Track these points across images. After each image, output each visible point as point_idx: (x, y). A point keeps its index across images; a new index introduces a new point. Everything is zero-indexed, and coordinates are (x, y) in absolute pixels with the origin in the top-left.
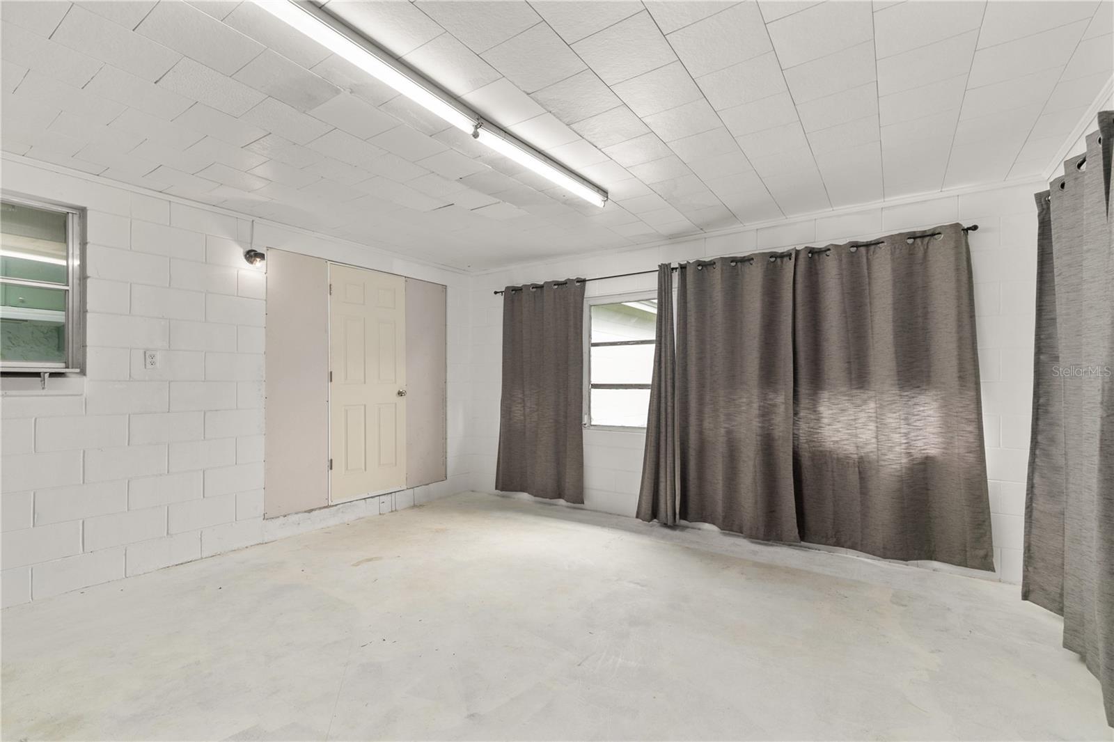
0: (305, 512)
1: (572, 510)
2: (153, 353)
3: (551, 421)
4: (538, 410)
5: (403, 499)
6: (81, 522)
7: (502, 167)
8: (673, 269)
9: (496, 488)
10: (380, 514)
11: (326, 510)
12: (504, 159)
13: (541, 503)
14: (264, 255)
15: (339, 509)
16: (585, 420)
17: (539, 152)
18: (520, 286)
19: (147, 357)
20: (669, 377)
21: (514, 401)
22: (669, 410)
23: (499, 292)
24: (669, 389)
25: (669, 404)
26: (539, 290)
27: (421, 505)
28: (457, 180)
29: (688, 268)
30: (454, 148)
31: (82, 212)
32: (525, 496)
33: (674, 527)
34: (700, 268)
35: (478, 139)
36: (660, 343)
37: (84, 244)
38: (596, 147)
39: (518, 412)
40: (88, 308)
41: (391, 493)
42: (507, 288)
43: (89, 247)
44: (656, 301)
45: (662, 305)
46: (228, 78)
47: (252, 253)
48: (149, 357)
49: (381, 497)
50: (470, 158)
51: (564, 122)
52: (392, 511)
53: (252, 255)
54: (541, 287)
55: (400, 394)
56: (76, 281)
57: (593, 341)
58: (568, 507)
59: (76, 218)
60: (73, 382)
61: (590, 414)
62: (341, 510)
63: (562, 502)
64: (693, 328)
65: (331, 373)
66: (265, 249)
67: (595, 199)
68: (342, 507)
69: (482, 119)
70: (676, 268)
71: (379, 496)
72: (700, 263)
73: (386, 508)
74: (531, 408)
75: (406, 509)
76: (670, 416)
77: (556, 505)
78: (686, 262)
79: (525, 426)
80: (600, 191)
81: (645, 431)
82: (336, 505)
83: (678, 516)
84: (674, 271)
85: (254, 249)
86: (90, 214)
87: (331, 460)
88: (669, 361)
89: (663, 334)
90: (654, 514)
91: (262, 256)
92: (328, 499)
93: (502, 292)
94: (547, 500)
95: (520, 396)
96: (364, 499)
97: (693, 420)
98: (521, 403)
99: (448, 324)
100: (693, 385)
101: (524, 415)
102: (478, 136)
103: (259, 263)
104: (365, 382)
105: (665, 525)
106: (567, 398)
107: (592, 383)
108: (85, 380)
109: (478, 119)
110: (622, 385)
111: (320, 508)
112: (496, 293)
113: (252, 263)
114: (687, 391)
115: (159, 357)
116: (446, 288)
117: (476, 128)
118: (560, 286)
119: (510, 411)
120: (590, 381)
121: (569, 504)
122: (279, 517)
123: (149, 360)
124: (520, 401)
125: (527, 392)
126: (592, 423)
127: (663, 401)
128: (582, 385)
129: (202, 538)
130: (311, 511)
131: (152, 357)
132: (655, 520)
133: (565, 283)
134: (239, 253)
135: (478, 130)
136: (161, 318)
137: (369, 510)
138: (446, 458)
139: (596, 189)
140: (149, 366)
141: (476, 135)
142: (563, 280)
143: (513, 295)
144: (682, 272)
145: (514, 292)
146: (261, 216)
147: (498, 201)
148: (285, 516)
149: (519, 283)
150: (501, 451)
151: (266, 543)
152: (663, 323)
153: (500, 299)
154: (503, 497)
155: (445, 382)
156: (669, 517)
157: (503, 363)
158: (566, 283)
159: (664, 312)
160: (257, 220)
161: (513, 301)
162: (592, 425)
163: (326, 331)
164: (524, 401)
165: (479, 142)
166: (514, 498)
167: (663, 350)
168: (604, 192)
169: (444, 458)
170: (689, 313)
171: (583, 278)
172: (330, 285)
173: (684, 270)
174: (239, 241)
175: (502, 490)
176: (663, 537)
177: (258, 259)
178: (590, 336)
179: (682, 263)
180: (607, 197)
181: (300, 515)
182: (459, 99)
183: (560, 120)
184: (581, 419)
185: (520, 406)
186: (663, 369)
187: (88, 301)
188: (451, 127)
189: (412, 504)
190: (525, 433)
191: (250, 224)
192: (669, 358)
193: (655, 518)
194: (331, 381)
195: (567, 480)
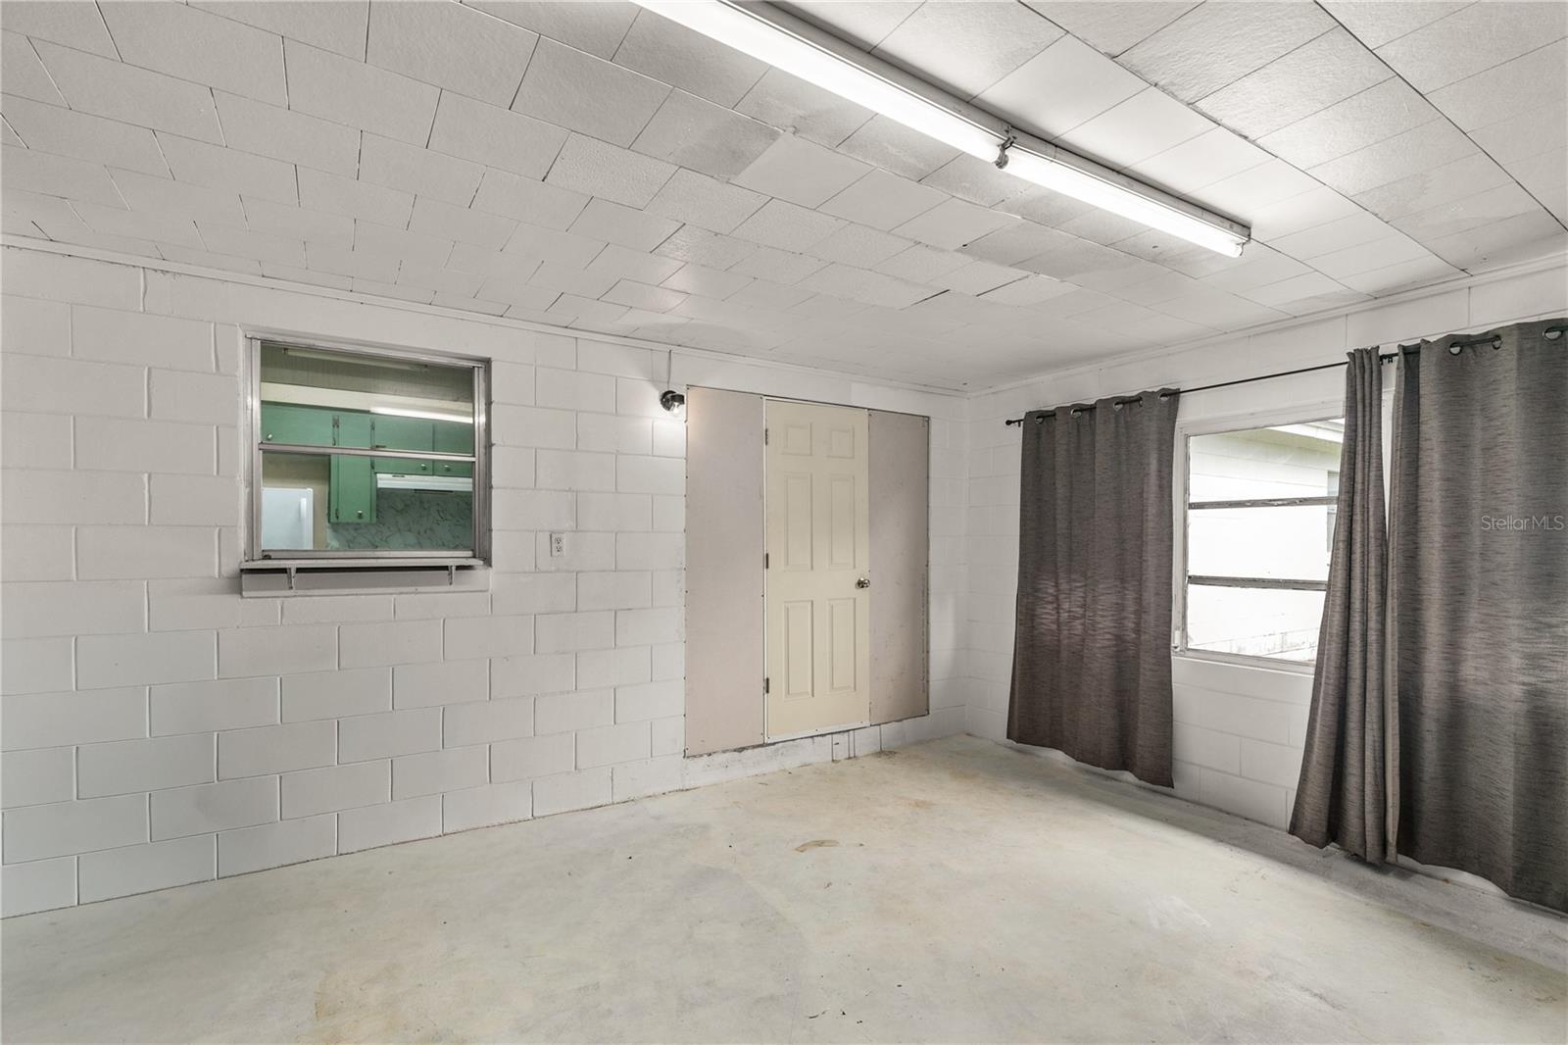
0: (735, 751)
1: (1151, 796)
2: (559, 536)
3: (1108, 636)
4: (1084, 616)
5: (866, 741)
6: (488, 746)
7: (1044, 212)
8: (1383, 357)
9: (1009, 737)
10: (833, 761)
11: (760, 749)
12: (1051, 197)
13: (1088, 772)
14: (683, 397)
15: (778, 749)
16: (1176, 638)
17: (1119, 172)
18: (1053, 408)
19: (553, 539)
20: (1372, 571)
21: (1042, 599)
22: (1373, 636)
23: (1014, 422)
24: (1373, 595)
25: (1373, 624)
26: (1087, 415)
27: (890, 752)
28: (957, 251)
29: (1422, 351)
30: (958, 196)
31: (487, 363)
32: (1058, 757)
33: (1381, 866)
34: (1455, 350)
35: (1006, 169)
36: (1351, 505)
37: (489, 403)
38: (1246, 138)
39: (1046, 615)
40: (493, 483)
41: (848, 731)
42: (1029, 414)
43: (493, 406)
44: (1342, 421)
45: (1356, 431)
46: (627, 151)
47: (669, 396)
48: (555, 540)
49: (834, 736)
50: (985, 207)
51: (1181, 101)
52: (850, 758)
53: (670, 399)
54: (1091, 409)
55: (861, 584)
56: (482, 450)
57: (1193, 499)
58: (1140, 787)
59: (482, 371)
60: (481, 575)
61: (1184, 629)
62: (780, 752)
63: (1128, 776)
64: (1437, 474)
65: (767, 555)
66: (685, 387)
67: (1222, 242)
68: (783, 747)
69: (1014, 130)
70: (1390, 357)
71: (832, 733)
72: (1453, 341)
73: (841, 753)
74: (1070, 612)
75: (868, 755)
76: (1373, 648)
77: (1116, 780)
78: (1418, 341)
79: (1059, 641)
80: (1235, 225)
81: (1312, 670)
82: (774, 744)
83: (1392, 849)
84: (1385, 361)
85: (671, 389)
86: (494, 366)
87: (768, 679)
88: (1372, 541)
89: (1359, 486)
90: (1333, 831)
91: (681, 399)
92: (763, 734)
93: (1019, 421)
94: (1101, 770)
95: (1051, 591)
96: (812, 737)
97: (1433, 659)
98: (1052, 603)
99: (932, 475)
100: (1434, 590)
101: (1058, 622)
102: (1006, 163)
103: (678, 410)
104: (812, 568)
105: (1359, 859)
106: (1141, 599)
107: (1190, 574)
108: (491, 571)
109: (1007, 131)
110: (1254, 580)
111: (754, 747)
112: (1009, 423)
113: (669, 409)
114: (1420, 601)
115: (565, 543)
116: (928, 421)
117: (1004, 147)
118: (1127, 406)
119: (1034, 615)
120: (1185, 570)
121: (1143, 783)
122: (701, 756)
123: (554, 545)
124: (1050, 599)
125: (1064, 586)
126: (1191, 645)
127: (1356, 618)
128: (1171, 578)
129: (614, 777)
130: (741, 750)
131: (559, 541)
132: (1333, 844)
133: (1138, 399)
134: (655, 396)
135: (1007, 152)
136: (566, 491)
137: (818, 754)
138: (928, 682)
139: (1227, 224)
140: (555, 553)
141: (1002, 163)
142: (1134, 394)
143: (1039, 425)
144: (1406, 361)
145: (1040, 420)
146: (680, 343)
147: (1025, 273)
148: (710, 755)
149: (1051, 401)
150: (1017, 678)
151: (687, 790)
152: (1359, 465)
153: (1017, 432)
154: (1020, 751)
155: (927, 566)
156: (1369, 845)
157: (1021, 536)
158: (1141, 399)
159: (1360, 444)
160: (675, 349)
161: (1038, 435)
162: (1189, 650)
163: (762, 497)
164: (1057, 599)
165: (1009, 175)
166: (1038, 756)
167: (1358, 517)
168: (1243, 227)
169: (925, 681)
170: (1424, 445)
171: (1173, 387)
172: (766, 431)
173: (1411, 358)
174: (654, 381)
175: (1019, 740)
176: (1360, 887)
177: (676, 404)
178: (1186, 490)
179: (1405, 344)
180: (1249, 235)
181: (727, 755)
182: (974, 101)
183: (1175, 97)
184: (1168, 637)
185: (1050, 606)
186: (1357, 556)
187: (493, 474)
188: (960, 155)
189: (878, 750)
190: (1058, 652)
191: (667, 354)
192: (1372, 534)
193: (1334, 840)
194: (767, 567)
195: (1140, 742)
